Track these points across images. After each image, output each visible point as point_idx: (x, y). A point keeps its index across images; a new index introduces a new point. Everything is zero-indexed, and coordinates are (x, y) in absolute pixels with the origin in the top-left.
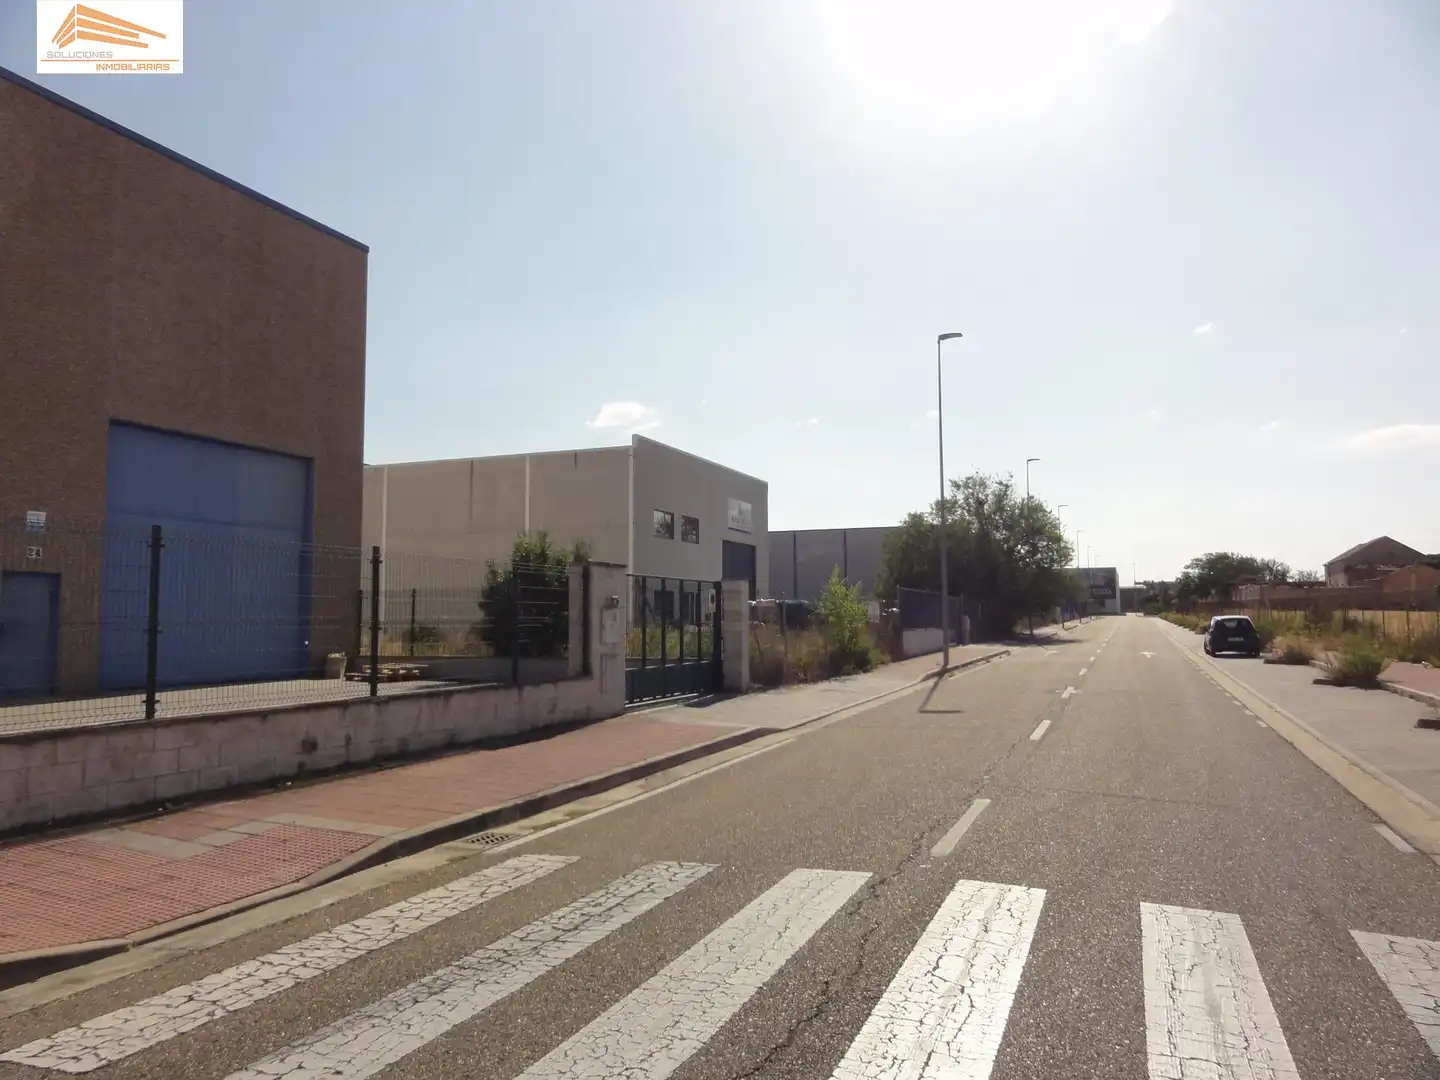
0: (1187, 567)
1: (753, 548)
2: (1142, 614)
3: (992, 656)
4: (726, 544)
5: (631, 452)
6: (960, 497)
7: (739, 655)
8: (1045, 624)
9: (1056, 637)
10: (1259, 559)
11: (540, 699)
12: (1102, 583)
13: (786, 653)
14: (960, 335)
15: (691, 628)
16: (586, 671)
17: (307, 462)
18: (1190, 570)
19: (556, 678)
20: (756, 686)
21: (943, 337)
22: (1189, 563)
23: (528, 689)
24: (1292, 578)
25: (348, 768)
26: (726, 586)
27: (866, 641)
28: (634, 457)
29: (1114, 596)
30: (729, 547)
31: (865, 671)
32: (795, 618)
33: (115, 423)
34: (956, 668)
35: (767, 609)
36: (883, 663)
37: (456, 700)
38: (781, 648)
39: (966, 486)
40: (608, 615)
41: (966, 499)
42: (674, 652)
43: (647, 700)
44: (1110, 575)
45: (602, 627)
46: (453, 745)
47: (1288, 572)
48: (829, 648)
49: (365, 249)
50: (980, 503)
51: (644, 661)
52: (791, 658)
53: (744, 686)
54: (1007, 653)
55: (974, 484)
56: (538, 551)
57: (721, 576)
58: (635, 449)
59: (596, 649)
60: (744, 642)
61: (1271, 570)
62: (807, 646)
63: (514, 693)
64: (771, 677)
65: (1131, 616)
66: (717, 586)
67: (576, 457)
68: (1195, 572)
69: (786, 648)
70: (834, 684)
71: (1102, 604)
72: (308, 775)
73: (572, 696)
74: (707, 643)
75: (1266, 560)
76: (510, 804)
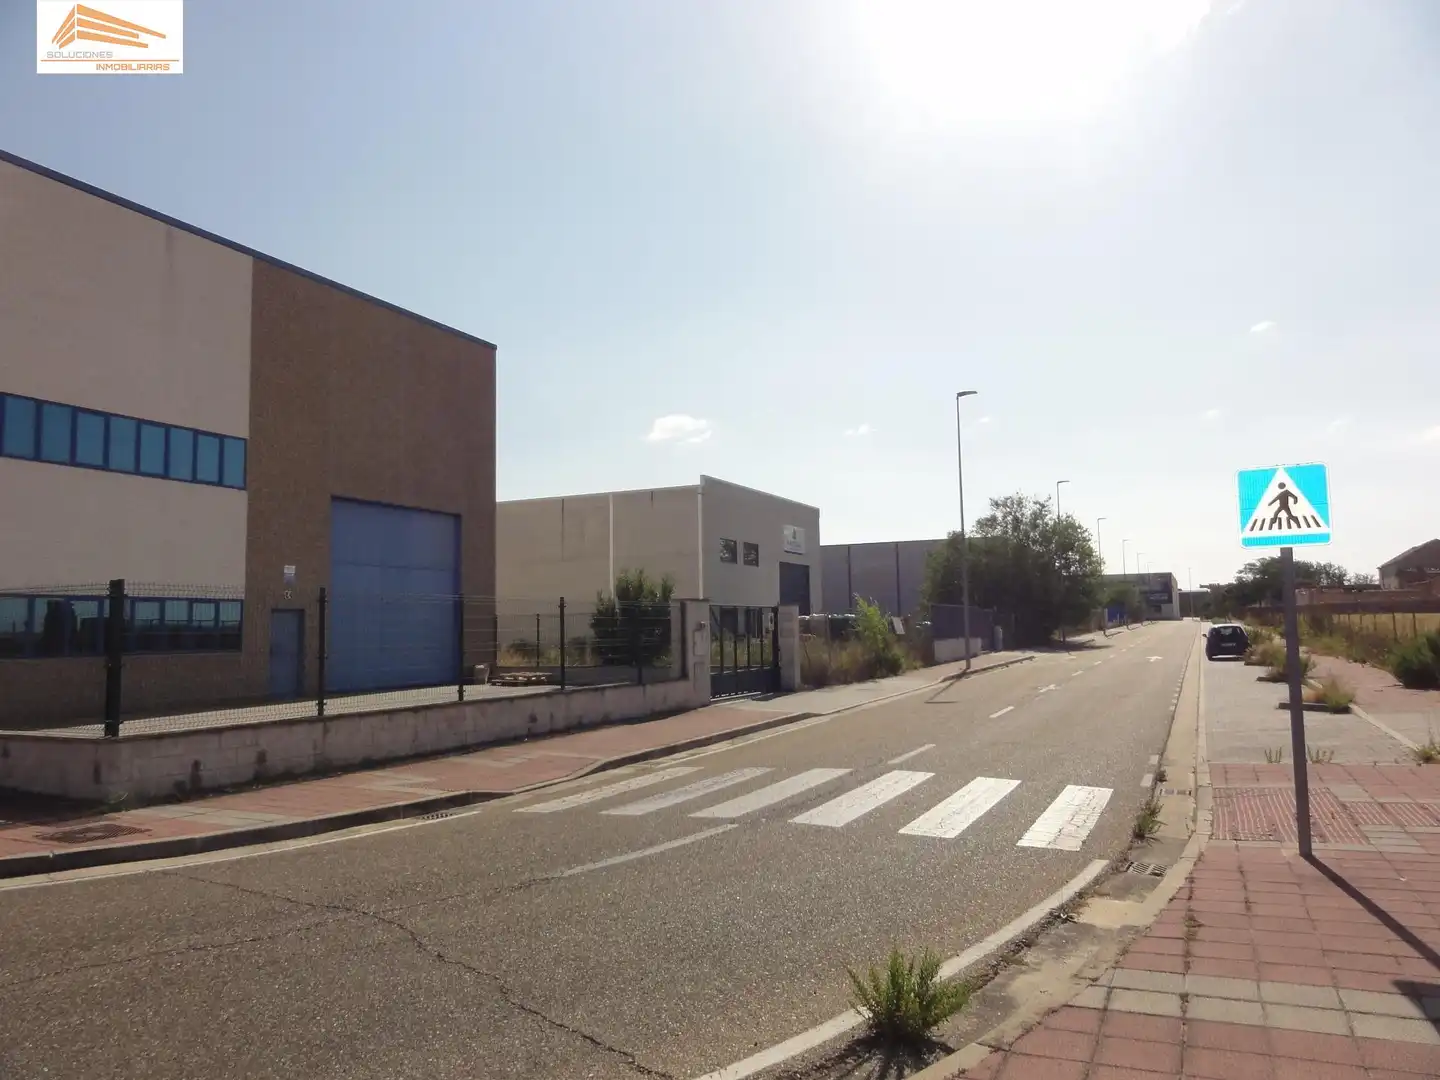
0: (1241, 572)
1: (807, 567)
2: (1198, 619)
3: (1012, 663)
4: (784, 566)
5: (700, 491)
6: (999, 515)
7: (791, 662)
8: (1088, 631)
9: (1092, 643)
10: (1314, 564)
11: (656, 694)
12: (1158, 588)
13: (830, 660)
14: (975, 392)
15: (755, 641)
16: (684, 675)
17: (457, 517)
18: (1242, 575)
19: (665, 680)
20: (806, 686)
21: (961, 394)
22: (1242, 568)
23: (648, 687)
24: (1349, 581)
25: (553, 733)
26: (781, 609)
27: (897, 651)
28: (703, 494)
29: (1170, 601)
30: (785, 567)
31: (896, 675)
32: (839, 631)
33: (335, 498)
34: (976, 672)
35: (818, 621)
36: (916, 668)
37: (608, 693)
38: (825, 656)
39: (1005, 505)
40: (697, 634)
41: (1005, 517)
42: (743, 659)
43: (724, 696)
44: (1166, 581)
45: (694, 643)
46: (607, 722)
47: (1345, 575)
48: (866, 657)
49: (493, 348)
50: (1017, 521)
51: (722, 668)
52: (834, 666)
53: (796, 686)
54: (1031, 658)
55: (1012, 505)
56: (636, 583)
57: (778, 599)
58: (703, 488)
59: (691, 660)
60: (796, 651)
61: (1328, 573)
62: (845, 656)
63: (641, 688)
64: (818, 679)
65: (1187, 620)
66: (775, 610)
67: (652, 495)
68: (1249, 577)
69: (830, 655)
70: (869, 685)
71: (1158, 609)
72: (534, 736)
73: (677, 691)
74: (768, 651)
75: (1323, 563)
76: (659, 748)
